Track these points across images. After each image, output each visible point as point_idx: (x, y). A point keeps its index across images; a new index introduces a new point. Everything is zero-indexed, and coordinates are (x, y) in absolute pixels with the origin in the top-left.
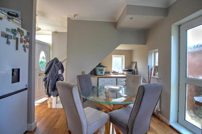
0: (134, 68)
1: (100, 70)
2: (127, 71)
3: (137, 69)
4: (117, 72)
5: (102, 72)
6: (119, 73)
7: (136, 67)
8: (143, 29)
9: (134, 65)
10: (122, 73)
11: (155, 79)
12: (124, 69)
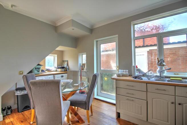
0: (65, 66)
1: (37, 68)
2: (61, 68)
3: (68, 66)
4: (51, 69)
5: (39, 70)
6: (52, 70)
7: (68, 65)
8: (76, 37)
9: (66, 63)
10: (55, 70)
11: (84, 72)
12: (56, 66)
